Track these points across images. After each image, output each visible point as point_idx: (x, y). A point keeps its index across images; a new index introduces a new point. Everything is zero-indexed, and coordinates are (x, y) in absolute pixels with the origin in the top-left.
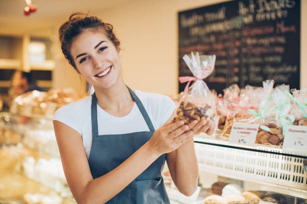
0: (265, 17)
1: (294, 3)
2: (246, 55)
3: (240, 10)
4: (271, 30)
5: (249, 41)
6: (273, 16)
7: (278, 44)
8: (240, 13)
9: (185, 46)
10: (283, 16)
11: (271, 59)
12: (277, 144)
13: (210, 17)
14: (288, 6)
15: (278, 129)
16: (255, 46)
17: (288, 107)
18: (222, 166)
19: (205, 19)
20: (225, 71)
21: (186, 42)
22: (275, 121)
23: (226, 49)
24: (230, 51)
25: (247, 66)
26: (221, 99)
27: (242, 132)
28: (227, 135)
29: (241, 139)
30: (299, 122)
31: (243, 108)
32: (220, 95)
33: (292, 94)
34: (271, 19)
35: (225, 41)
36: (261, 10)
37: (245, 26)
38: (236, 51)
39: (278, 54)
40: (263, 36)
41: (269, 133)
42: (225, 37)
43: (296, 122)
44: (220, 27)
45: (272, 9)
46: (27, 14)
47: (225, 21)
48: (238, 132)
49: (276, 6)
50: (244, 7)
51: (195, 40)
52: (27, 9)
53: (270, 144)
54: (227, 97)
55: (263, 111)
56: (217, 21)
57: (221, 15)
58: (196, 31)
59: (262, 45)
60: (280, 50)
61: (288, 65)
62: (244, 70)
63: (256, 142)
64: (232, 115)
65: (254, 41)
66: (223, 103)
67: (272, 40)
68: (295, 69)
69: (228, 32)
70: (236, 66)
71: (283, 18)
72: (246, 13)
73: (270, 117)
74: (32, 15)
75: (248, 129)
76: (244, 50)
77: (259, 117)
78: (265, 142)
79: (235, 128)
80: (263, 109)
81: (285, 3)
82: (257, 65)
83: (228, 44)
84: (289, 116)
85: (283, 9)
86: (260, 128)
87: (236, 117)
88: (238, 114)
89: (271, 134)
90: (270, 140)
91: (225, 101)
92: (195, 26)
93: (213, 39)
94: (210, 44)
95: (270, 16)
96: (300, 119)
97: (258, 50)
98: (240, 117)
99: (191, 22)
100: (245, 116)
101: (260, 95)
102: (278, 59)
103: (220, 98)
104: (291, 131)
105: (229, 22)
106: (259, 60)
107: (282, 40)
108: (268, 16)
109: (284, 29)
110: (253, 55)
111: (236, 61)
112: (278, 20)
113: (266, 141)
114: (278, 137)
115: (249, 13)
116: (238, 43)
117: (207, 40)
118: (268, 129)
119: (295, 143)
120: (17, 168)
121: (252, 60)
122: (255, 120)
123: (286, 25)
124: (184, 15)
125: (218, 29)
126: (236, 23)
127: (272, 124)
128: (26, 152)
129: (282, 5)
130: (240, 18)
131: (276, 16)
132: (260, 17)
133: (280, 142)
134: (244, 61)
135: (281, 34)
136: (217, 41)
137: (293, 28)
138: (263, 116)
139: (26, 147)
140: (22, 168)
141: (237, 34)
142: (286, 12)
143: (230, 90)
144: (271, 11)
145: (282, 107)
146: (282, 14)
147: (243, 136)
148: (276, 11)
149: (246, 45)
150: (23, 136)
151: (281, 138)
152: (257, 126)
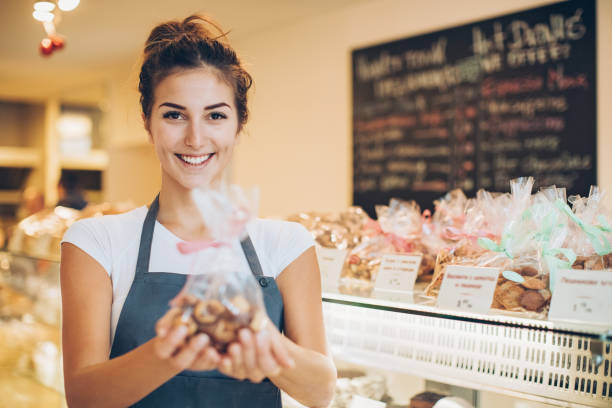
0: (526, 57)
1: (583, 29)
2: (488, 136)
3: (475, 45)
4: (538, 83)
5: (494, 108)
6: (542, 56)
7: (552, 113)
8: (475, 50)
9: (366, 119)
10: (561, 56)
11: (538, 143)
12: (539, 310)
13: (416, 60)
14: (571, 35)
15: (540, 278)
16: (506, 116)
17: (562, 234)
18: (411, 357)
19: (405, 63)
20: (445, 168)
21: (368, 110)
22: (536, 261)
23: (447, 124)
24: (456, 128)
25: (490, 157)
26: (428, 220)
27: (464, 286)
28: (436, 291)
29: (462, 300)
30: (586, 264)
31: (471, 237)
32: (427, 212)
33: (571, 206)
34: (537, 62)
35: (445, 107)
36: (518, 44)
37: (485, 76)
38: (468, 128)
39: (551, 133)
40: (522, 97)
41: (521, 286)
42: (445, 99)
43: (580, 264)
44: (435, 79)
45: (540, 42)
46: (46, 52)
47: (446, 68)
48: (457, 285)
49: (548, 36)
50: (482, 40)
51: (385, 106)
52: (46, 43)
53: (523, 310)
54: (442, 215)
55: (509, 240)
56: (430, 68)
57: (438, 55)
58: (387, 88)
59: (519, 115)
60: (556, 124)
61: (572, 154)
62: (484, 167)
63: (493, 306)
64: (449, 250)
65: (504, 107)
66: (433, 229)
67: (540, 104)
68: (586, 163)
69: (451, 89)
70: (468, 158)
71: (561, 60)
72: (486, 50)
73: (525, 254)
74: (57, 55)
75: (477, 278)
76: (483, 125)
77: (503, 255)
78: (515, 307)
79: (450, 276)
80: (509, 236)
81: (565, 29)
82: (509, 155)
83: (451, 114)
84: (563, 251)
85: (561, 42)
86: (501, 276)
87: (455, 254)
88: (461, 248)
89: (526, 289)
90: (523, 302)
91: (437, 224)
92: (386, 77)
93: (421, 103)
94: (416, 113)
95: (536, 56)
96: (588, 259)
97: (512, 126)
98: (464, 255)
99: (377, 69)
100: (474, 253)
101: (505, 210)
102: (553, 143)
103: (427, 217)
104: (567, 281)
105: (452, 69)
106: (513, 145)
107: (559, 104)
108: (531, 56)
109: (563, 82)
110: (502, 136)
111: (469, 148)
112: (551, 64)
113: (515, 303)
114: (541, 295)
115: (492, 51)
116: (471, 112)
117: (408, 106)
118: (519, 279)
119: (575, 306)
120: (22, 364)
121: (500, 146)
122: (494, 259)
123: (567, 74)
124: (362, 56)
125: (431, 83)
126: (468, 70)
127: (528, 268)
128: (41, 332)
129: (560, 33)
130: (476, 62)
131: (548, 55)
132: (516, 58)
133: (543, 305)
134: (484, 146)
135: (557, 93)
136: (429, 108)
137: (581, 80)
138: (509, 251)
139: (40, 321)
140: (32, 366)
141: (470, 93)
142: (567, 48)
143: (448, 202)
144: (537, 47)
145: (549, 232)
146: (558, 51)
147: (465, 294)
148: (546, 46)
149: (487, 116)
150: (34, 299)
151: (546, 297)
152: (495, 273)
